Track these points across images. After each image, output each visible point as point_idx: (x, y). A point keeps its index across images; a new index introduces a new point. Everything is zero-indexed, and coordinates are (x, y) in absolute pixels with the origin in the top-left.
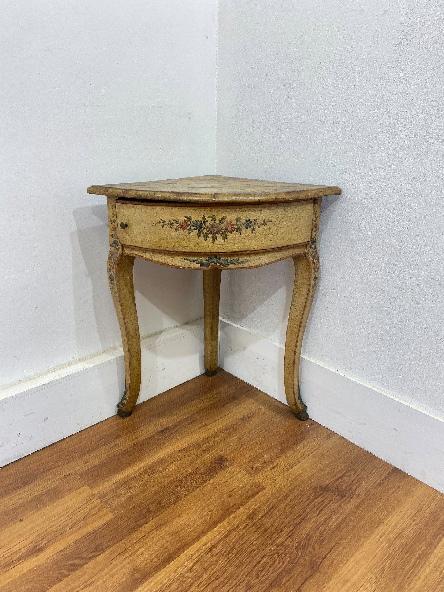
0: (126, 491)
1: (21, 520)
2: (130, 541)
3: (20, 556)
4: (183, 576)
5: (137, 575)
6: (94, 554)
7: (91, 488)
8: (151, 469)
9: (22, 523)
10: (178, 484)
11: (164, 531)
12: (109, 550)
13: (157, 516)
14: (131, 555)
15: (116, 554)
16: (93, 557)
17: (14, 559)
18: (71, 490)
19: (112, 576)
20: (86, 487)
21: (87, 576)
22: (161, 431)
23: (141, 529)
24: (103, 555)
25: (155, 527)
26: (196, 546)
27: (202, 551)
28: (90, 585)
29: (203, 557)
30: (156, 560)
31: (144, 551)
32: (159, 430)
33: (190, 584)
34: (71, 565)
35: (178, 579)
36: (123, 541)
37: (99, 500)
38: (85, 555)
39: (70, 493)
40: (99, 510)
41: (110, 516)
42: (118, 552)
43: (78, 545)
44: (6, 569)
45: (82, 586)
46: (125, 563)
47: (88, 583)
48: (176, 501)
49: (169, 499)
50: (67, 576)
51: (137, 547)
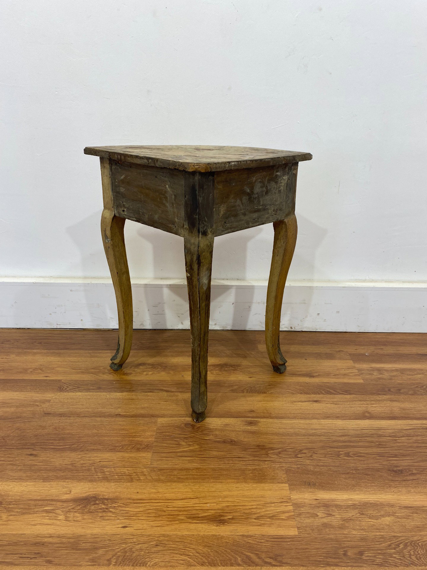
0: (377, 374)
1: (306, 359)
2: (370, 398)
3: (300, 374)
4: (399, 430)
5: (367, 414)
6: (344, 393)
7: (354, 363)
8: (402, 371)
9: (306, 361)
10: (419, 387)
11: (395, 404)
12: (354, 396)
13: (395, 395)
14: (367, 404)
15: (358, 399)
16: (343, 394)
17: (297, 373)
18: (340, 359)
19: (351, 407)
20: (351, 361)
21: (335, 400)
22: (420, 354)
23: (380, 396)
24: (349, 396)
25: (390, 399)
26: (415, 422)
27: (420, 426)
28: (336, 404)
29: (419, 429)
30: (383, 414)
31: (377, 407)
32: (419, 353)
33: (402, 436)
34: (328, 391)
35: (394, 429)
36: (365, 396)
37: (357, 371)
38: (338, 391)
39: (339, 360)
40: (355, 375)
41: (362, 381)
42: (360, 399)
43: (336, 385)
44: (291, 376)
45: (331, 403)
46: (361, 406)
47: (335, 403)
48: (413, 395)
49: (408, 391)
50: (324, 394)
51: (373, 402)
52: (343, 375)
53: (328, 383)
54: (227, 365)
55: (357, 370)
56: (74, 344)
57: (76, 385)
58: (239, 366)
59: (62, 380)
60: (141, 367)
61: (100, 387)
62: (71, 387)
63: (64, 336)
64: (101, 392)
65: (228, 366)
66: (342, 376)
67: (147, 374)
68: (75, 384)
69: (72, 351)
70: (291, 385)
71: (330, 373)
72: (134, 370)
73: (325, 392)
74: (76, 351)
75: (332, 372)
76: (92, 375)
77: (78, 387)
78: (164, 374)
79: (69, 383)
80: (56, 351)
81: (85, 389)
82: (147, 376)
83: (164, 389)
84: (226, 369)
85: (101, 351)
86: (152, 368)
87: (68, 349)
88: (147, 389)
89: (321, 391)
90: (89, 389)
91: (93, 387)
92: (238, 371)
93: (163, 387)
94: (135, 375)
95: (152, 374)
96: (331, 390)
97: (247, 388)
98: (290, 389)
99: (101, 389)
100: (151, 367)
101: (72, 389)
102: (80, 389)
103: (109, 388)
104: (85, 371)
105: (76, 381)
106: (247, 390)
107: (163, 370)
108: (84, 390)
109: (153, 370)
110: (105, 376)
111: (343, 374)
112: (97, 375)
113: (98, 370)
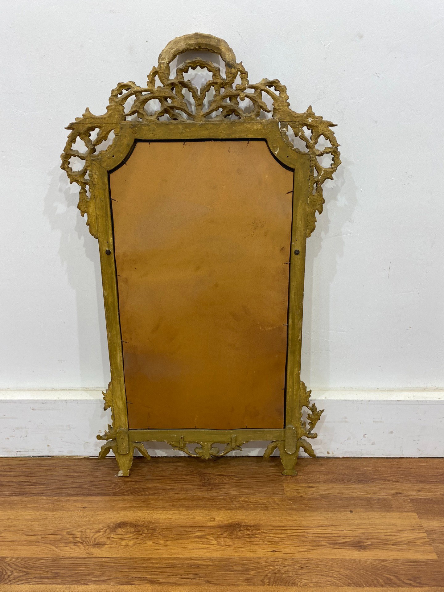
52: (406, 544)
53: (386, 560)
54: (241, 526)
55: (426, 532)
56: (34, 484)
57: (24, 569)
58: (257, 527)
59: (6, 557)
60: (120, 530)
61: (57, 573)
62: (16, 573)
63: (25, 469)
64: (57, 584)
65: (242, 529)
66: (405, 546)
67: (126, 546)
68: (23, 566)
69: (30, 498)
70: (334, 567)
71: (388, 540)
72: (108, 536)
73: (384, 582)
74: (35, 498)
75: (390, 537)
76: (49, 546)
77: (27, 573)
78: (151, 546)
79: (16, 565)
80: (8, 499)
81: (35, 578)
82: (127, 548)
83: (149, 577)
84: (239, 533)
85: (68, 498)
86: (135, 533)
87: (26, 494)
88: (124, 578)
89: (378, 578)
90: (41, 577)
91: (48, 572)
92: (257, 537)
93: (147, 573)
94: (110, 547)
95: (134, 545)
96: (392, 578)
97: (270, 575)
98: (332, 575)
99: (58, 576)
100: (133, 529)
101: (18, 578)
102: (29, 576)
103: (70, 576)
104: (42, 538)
105: (26, 559)
106: (270, 579)
107: (150, 537)
108: (34, 580)
109: (136, 536)
110: (67, 549)
111: (407, 541)
112: (57, 547)
113: (60, 536)
